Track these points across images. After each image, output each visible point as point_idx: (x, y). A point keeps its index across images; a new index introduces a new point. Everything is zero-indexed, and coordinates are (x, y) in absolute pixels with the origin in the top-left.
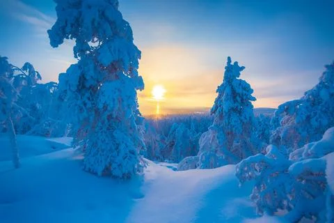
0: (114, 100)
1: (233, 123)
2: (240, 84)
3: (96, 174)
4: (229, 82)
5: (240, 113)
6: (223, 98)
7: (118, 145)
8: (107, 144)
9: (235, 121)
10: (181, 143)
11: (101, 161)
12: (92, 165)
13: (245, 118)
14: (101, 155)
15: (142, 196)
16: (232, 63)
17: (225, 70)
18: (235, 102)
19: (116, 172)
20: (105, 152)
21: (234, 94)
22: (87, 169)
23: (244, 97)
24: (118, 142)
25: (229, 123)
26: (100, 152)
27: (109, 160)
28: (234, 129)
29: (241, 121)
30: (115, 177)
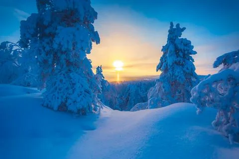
0: (68, 42)
1: (176, 74)
2: (182, 42)
3: (52, 109)
4: (172, 42)
5: (182, 65)
6: (167, 55)
7: (74, 84)
8: (65, 83)
9: (178, 72)
10: (134, 98)
11: (58, 98)
12: (50, 101)
13: (188, 69)
14: (58, 93)
15: (93, 129)
16: (175, 27)
17: (168, 33)
18: (177, 57)
19: (71, 108)
20: (62, 91)
21: (177, 50)
22: (45, 105)
23: (186, 52)
24: (73, 82)
25: (173, 74)
26: (58, 90)
27: (64, 97)
28: (178, 78)
29: (184, 71)
30: (71, 112)
